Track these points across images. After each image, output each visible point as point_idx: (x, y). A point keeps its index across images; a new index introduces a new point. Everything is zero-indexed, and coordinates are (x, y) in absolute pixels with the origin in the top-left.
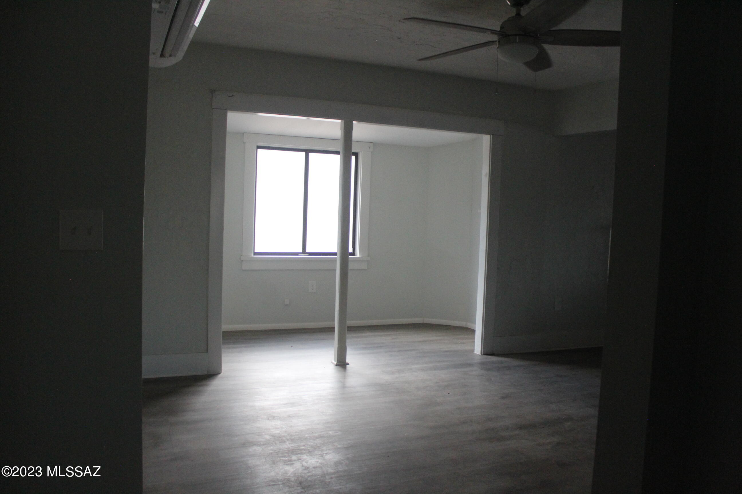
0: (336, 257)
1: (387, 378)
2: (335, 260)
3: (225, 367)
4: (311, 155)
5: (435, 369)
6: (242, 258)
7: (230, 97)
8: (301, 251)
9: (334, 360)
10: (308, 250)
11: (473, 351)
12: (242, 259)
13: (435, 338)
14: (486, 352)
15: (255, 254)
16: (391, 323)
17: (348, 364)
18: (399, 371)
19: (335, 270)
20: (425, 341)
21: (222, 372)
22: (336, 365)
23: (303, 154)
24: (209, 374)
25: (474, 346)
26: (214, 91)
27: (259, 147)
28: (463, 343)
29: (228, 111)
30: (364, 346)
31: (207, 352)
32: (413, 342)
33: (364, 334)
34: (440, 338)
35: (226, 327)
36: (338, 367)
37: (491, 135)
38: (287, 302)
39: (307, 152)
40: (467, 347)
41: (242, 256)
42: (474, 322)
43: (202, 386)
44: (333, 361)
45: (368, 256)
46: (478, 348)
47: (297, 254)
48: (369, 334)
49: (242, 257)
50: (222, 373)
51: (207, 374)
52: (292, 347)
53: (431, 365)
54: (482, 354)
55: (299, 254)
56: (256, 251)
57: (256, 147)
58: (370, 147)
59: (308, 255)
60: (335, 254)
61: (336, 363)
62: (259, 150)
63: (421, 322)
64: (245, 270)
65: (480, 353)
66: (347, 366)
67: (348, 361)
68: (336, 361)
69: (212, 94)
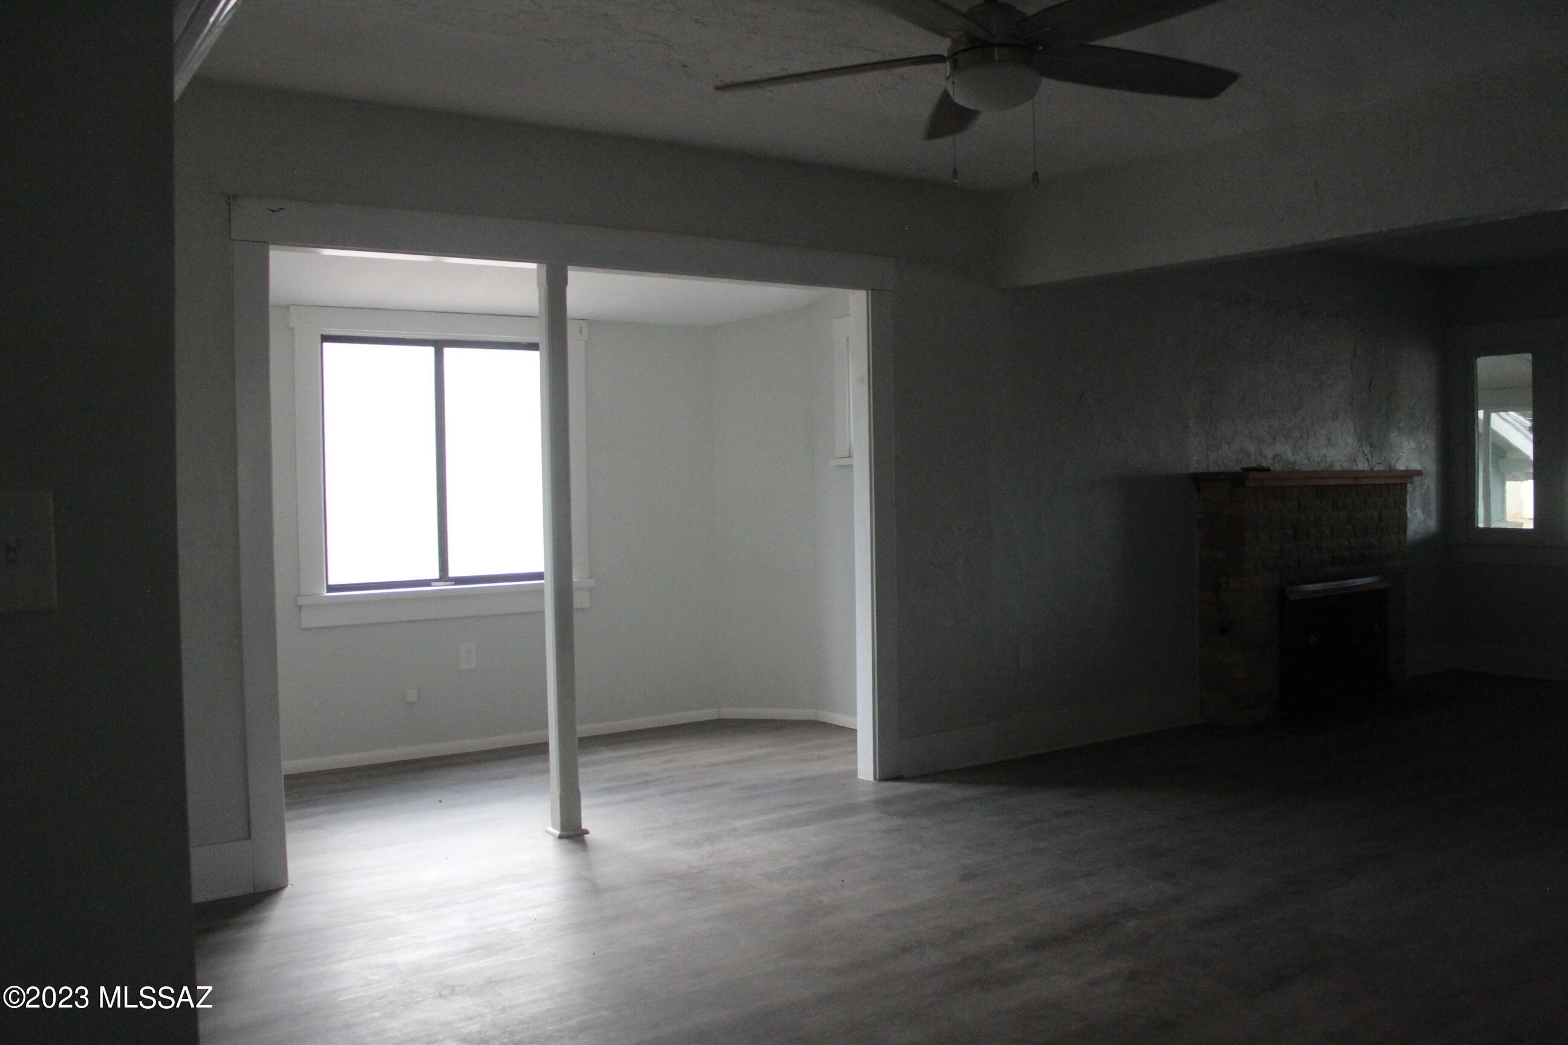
0: (543, 584)
1: (685, 858)
2: (540, 591)
3: (294, 867)
4: (448, 352)
5: (791, 823)
6: (301, 601)
7: (274, 211)
8: (436, 575)
9: (554, 826)
10: (452, 573)
11: (855, 772)
12: (299, 604)
13: (758, 752)
14: (887, 773)
15: (332, 588)
16: (649, 726)
17: (587, 832)
18: (711, 839)
19: (543, 612)
20: (741, 761)
21: (290, 882)
22: (561, 837)
23: (431, 350)
24: (257, 891)
25: (855, 761)
26: (235, 197)
27: (327, 338)
28: (826, 758)
29: (271, 247)
30: (607, 785)
31: (250, 838)
32: (713, 765)
33: (596, 757)
34: (769, 750)
35: (291, 765)
36: (565, 841)
37: (870, 291)
38: (412, 696)
39: (439, 346)
40: (840, 767)
41: (299, 596)
42: (853, 712)
43: (249, 924)
44: (550, 829)
45: (590, 578)
46: (865, 766)
47: (427, 583)
48: (606, 754)
49: (299, 598)
50: (289, 886)
51: (252, 892)
52: (440, 801)
53: (775, 816)
54: (878, 778)
55: (433, 584)
56: (331, 583)
57: (319, 339)
58: (581, 331)
59: (453, 583)
60: (539, 576)
61: (557, 832)
62: (325, 345)
63: (715, 717)
64: (309, 629)
65: (871, 778)
66: (586, 836)
67: (585, 825)
68: (559, 827)
69: (229, 205)
